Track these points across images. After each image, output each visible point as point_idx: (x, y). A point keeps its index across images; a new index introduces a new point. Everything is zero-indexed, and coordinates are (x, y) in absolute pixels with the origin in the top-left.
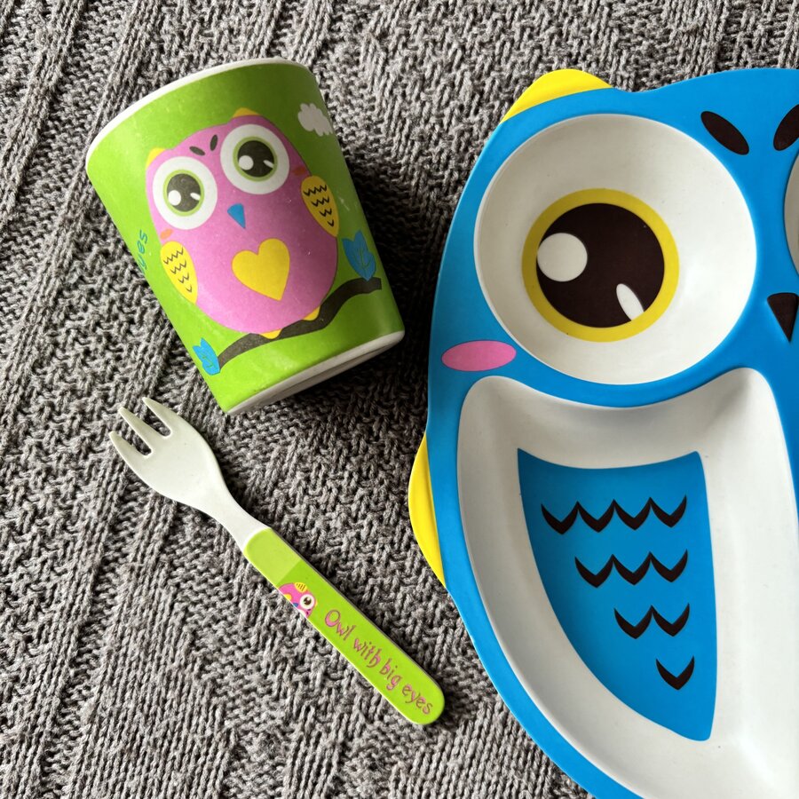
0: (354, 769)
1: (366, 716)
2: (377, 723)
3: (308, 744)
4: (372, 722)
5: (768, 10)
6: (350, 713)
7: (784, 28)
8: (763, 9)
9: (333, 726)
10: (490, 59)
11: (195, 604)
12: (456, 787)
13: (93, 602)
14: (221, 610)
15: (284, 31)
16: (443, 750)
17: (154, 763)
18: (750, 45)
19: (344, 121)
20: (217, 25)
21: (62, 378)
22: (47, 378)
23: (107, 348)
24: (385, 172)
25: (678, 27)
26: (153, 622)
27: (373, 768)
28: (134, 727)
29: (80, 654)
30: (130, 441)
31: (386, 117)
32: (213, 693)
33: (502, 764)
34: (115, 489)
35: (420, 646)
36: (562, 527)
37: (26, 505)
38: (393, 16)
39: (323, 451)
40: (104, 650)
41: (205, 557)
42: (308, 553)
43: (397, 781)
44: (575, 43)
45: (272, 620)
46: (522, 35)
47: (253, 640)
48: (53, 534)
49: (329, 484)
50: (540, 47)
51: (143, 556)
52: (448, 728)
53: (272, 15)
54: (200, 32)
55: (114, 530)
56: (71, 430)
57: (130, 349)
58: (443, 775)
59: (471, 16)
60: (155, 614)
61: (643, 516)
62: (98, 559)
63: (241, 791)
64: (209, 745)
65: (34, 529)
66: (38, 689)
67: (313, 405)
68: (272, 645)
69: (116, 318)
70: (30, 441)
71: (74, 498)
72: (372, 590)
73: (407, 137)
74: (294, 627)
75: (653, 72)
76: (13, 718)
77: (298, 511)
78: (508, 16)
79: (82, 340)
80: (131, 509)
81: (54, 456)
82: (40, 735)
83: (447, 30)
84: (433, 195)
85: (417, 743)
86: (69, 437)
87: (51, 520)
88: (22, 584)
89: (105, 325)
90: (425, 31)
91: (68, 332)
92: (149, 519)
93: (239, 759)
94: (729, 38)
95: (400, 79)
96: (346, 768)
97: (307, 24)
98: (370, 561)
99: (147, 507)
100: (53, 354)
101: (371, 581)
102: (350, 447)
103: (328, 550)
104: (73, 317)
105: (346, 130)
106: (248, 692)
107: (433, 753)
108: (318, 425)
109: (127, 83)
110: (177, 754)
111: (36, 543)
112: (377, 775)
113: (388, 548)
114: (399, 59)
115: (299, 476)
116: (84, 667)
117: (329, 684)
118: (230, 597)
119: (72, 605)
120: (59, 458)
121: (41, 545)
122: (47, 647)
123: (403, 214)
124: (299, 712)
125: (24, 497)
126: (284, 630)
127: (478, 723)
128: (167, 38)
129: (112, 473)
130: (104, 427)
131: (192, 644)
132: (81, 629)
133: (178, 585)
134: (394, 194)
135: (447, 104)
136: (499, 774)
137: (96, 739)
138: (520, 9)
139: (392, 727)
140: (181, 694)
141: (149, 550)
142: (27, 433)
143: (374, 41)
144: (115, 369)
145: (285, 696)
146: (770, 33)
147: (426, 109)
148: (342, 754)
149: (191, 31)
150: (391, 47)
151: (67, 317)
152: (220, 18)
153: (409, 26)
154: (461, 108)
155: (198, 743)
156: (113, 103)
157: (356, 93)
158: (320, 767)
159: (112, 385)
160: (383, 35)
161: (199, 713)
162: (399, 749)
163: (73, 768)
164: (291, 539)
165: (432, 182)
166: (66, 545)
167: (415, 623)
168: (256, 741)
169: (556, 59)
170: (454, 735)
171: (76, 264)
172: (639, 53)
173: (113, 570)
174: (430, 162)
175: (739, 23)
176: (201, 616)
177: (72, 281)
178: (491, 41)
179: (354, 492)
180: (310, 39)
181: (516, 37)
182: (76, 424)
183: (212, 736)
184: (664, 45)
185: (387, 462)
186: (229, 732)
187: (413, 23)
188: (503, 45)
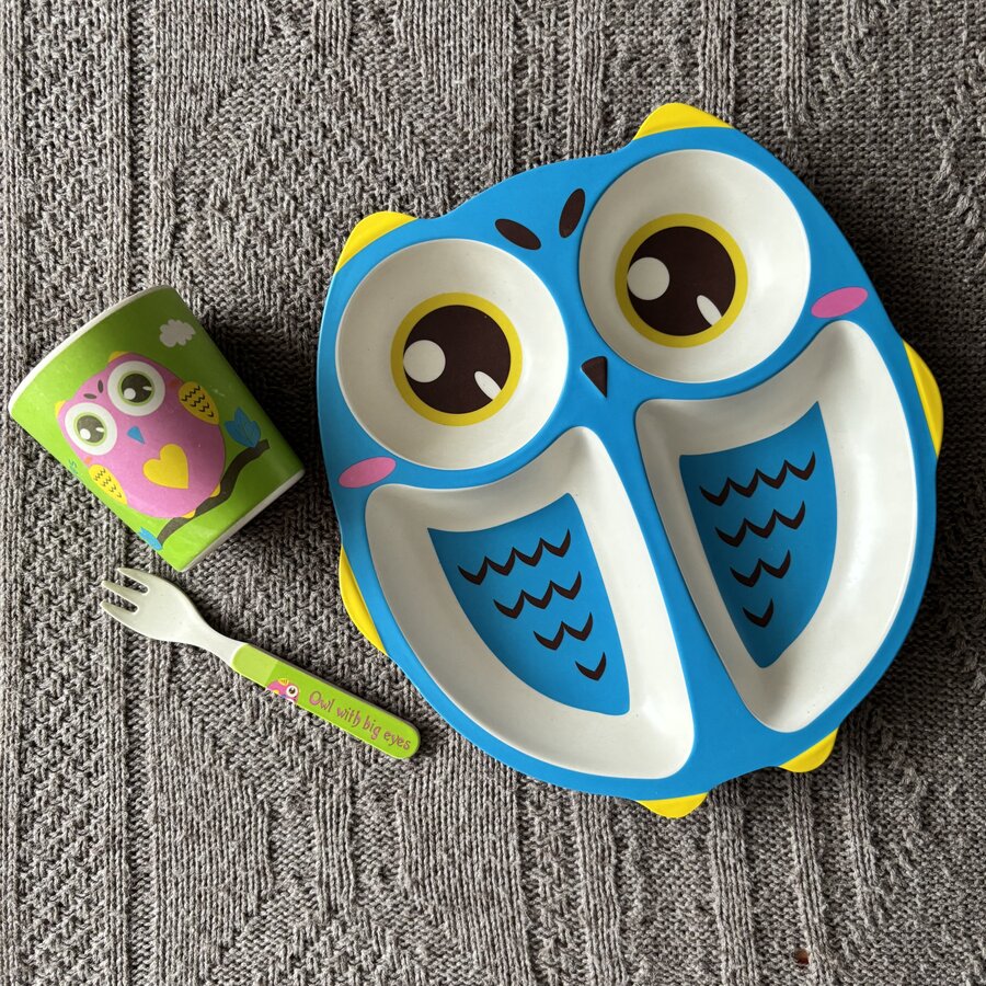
0: (365, 804)
1: (364, 763)
2: (374, 766)
3: (324, 796)
4: (370, 766)
5: (548, 90)
6: (351, 764)
7: (566, 102)
8: (544, 89)
9: (340, 777)
10: (320, 202)
11: (208, 715)
12: (445, 797)
13: (130, 735)
14: (229, 714)
15: (140, 223)
16: (429, 772)
17: (213, 840)
18: (540, 127)
19: (212, 291)
20: (81, 234)
21: (49, 569)
22: (38, 571)
23: (77, 534)
24: (259, 326)
25: (474, 127)
26: (180, 737)
27: (378, 800)
28: (189, 818)
29: (132, 776)
30: (119, 604)
31: (246, 277)
32: (241, 777)
33: (476, 771)
34: (119, 644)
35: (392, 699)
36: (478, 579)
37: (53, 675)
38: (227, 186)
39: (274, 571)
40: (149, 767)
41: (205, 677)
42: (284, 654)
43: (400, 804)
44: (389, 167)
45: (272, 711)
46: (341, 172)
47: (260, 730)
48: (82, 691)
49: (286, 595)
50: (360, 178)
51: (157, 689)
52: (429, 755)
53: (124, 214)
54: (69, 244)
55: (128, 675)
56: (70, 608)
57: (96, 530)
58: (434, 791)
59: (294, 167)
60: (180, 730)
61: (538, 553)
62: (122, 701)
63: (284, 843)
64: (250, 816)
65: (66, 692)
66: (108, 809)
67: (256, 535)
68: (277, 729)
69: (77, 508)
70: (40, 625)
71: (89, 659)
72: (343, 668)
73: (269, 291)
74: (290, 711)
75: (462, 176)
76: (96, 834)
77: (267, 622)
78: (325, 157)
79: (55, 534)
80: (137, 656)
81: (62, 632)
82: (121, 841)
83: (276, 186)
84: (304, 335)
85: (408, 773)
86: (70, 613)
87: (77, 681)
88: (70, 736)
89: (70, 516)
90: (259, 192)
91: (42, 530)
92: (153, 659)
93: (276, 820)
94: (519, 127)
95: (249, 241)
96: (359, 806)
97: (157, 214)
98: (336, 646)
99: (148, 651)
100: (36, 551)
101: (340, 661)
102: (295, 562)
103: (300, 646)
104: (42, 517)
105: (217, 299)
106: (268, 769)
107: (422, 777)
108: (265, 550)
109: (21, 307)
110: (228, 828)
111: (70, 702)
112: (383, 804)
113: (347, 632)
114: (243, 224)
115: (260, 596)
116: (138, 784)
117: (329, 746)
118: (234, 701)
119: (114, 741)
120: (68, 632)
121: (75, 702)
122: (105, 777)
123: (284, 358)
124: (311, 773)
125: (50, 669)
126: (283, 715)
127: (451, 745)
128: (42, 257)
129: (113, 632)
130: (95, 598)
131: (215, 745)
132: (127, 757)
133: (190, 704)
134: (272, 343)
135: (295, 252)
136: (476, 779)
137: (164, 833)
138: (334, 148)
139: (386, 766)
140: (217, 785)
141: (160, 684)
142: (36, 619)
143: (217, 214)
144: (89, 550)
145: (297, 765)
146: (555, 111)
147: (277, 263)
148: (353, 796)
149: (61, 247)
150: (233, 214)
151: (37, 518)
152: (81, 227)
153: (244, 191)
154: (307, 253)
155: (241, 816)
156: (16, 327)
157: (215, 265)
158: (338, 810)
159: (91, 563)
160: (224, 204)
161: (236, 795)
162: (396, 780)
163: (153, 859)
164: (267, 647)
165: (300, 325)
166: (95, 696)
167: (384, 683)
168: (285, 803)
169: (376, 185)
170: (435, 759)
171: (30, 472)
172: (446, 160)
173: (137, 706)
174: (294, 308)
175: (526, 109)
176: (215, 723)
177: (31, 488)
178: (317, 184)
179: (308, 595)
180: (163, 226)
181: (338, 175)
182: (71, 601)
183: (250, 809)
184: (466, 147)
185: (329, 566)
186: (262, 802)
187: (245, 187)
188: (328, 185)
